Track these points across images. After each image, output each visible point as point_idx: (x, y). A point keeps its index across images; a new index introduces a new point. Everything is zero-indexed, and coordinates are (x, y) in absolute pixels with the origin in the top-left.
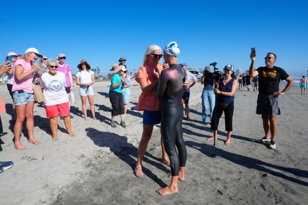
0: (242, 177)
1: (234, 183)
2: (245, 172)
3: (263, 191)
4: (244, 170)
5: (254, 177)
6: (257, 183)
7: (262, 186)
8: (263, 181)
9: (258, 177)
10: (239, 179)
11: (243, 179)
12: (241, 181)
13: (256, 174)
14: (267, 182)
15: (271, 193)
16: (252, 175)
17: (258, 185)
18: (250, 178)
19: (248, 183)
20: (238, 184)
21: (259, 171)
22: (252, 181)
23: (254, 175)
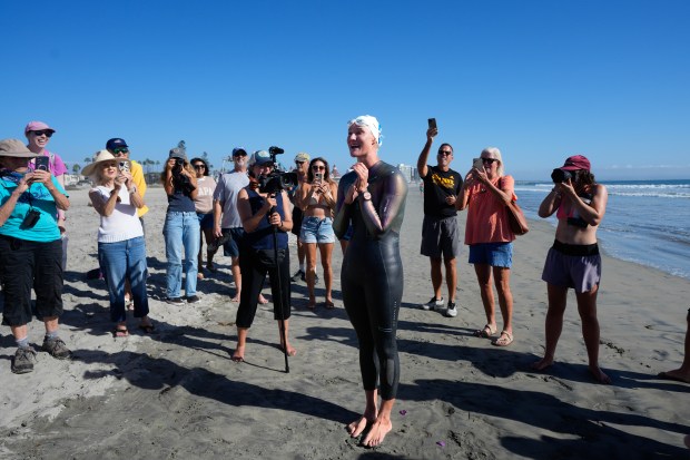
0: (408, 424)
1: (394, 443)
2: (412, 410)
3: (456, 447)
4: (410, 406)
5: (432, 420)
6: (441, 431)
7: (453, 436)
8: (452, 424)
9: (441, 416)
10: (403, 431)
11: (411, 428)
12: (407, 435)
13: (435, 411)
14: (461, 424)
15: (471, 448)
16: (429, 413)
17: (444, 436)
18: (425, 422)
19: (423, 435)
20: (402, 442)
21: (440, 402)
22: (431, 429)
23: (433, 413)
